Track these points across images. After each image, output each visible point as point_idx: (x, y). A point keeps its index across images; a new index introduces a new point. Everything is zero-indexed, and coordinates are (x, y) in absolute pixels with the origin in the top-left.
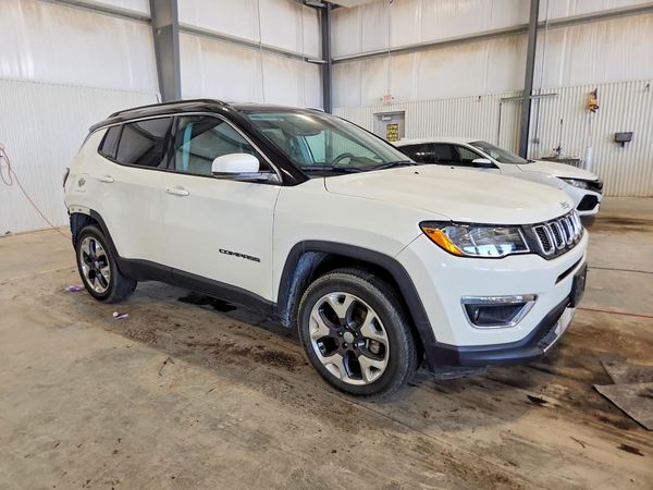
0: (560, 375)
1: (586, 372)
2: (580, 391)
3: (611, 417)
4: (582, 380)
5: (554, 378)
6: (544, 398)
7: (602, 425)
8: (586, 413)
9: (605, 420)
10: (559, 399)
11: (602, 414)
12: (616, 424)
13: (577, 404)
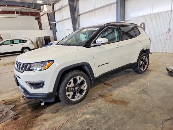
0: (24, 104)
1: (19, 108)
2: (17, 103)
3: (9, 103)
4: (19, 106)
5: (25, 102)
6: (23, 98)
7: (9, 101)
8: (13, 101)
9: (9, 102)
10: (20, 100)
11: (10, 102)
12: (7, 102)
13: (16, 101)
